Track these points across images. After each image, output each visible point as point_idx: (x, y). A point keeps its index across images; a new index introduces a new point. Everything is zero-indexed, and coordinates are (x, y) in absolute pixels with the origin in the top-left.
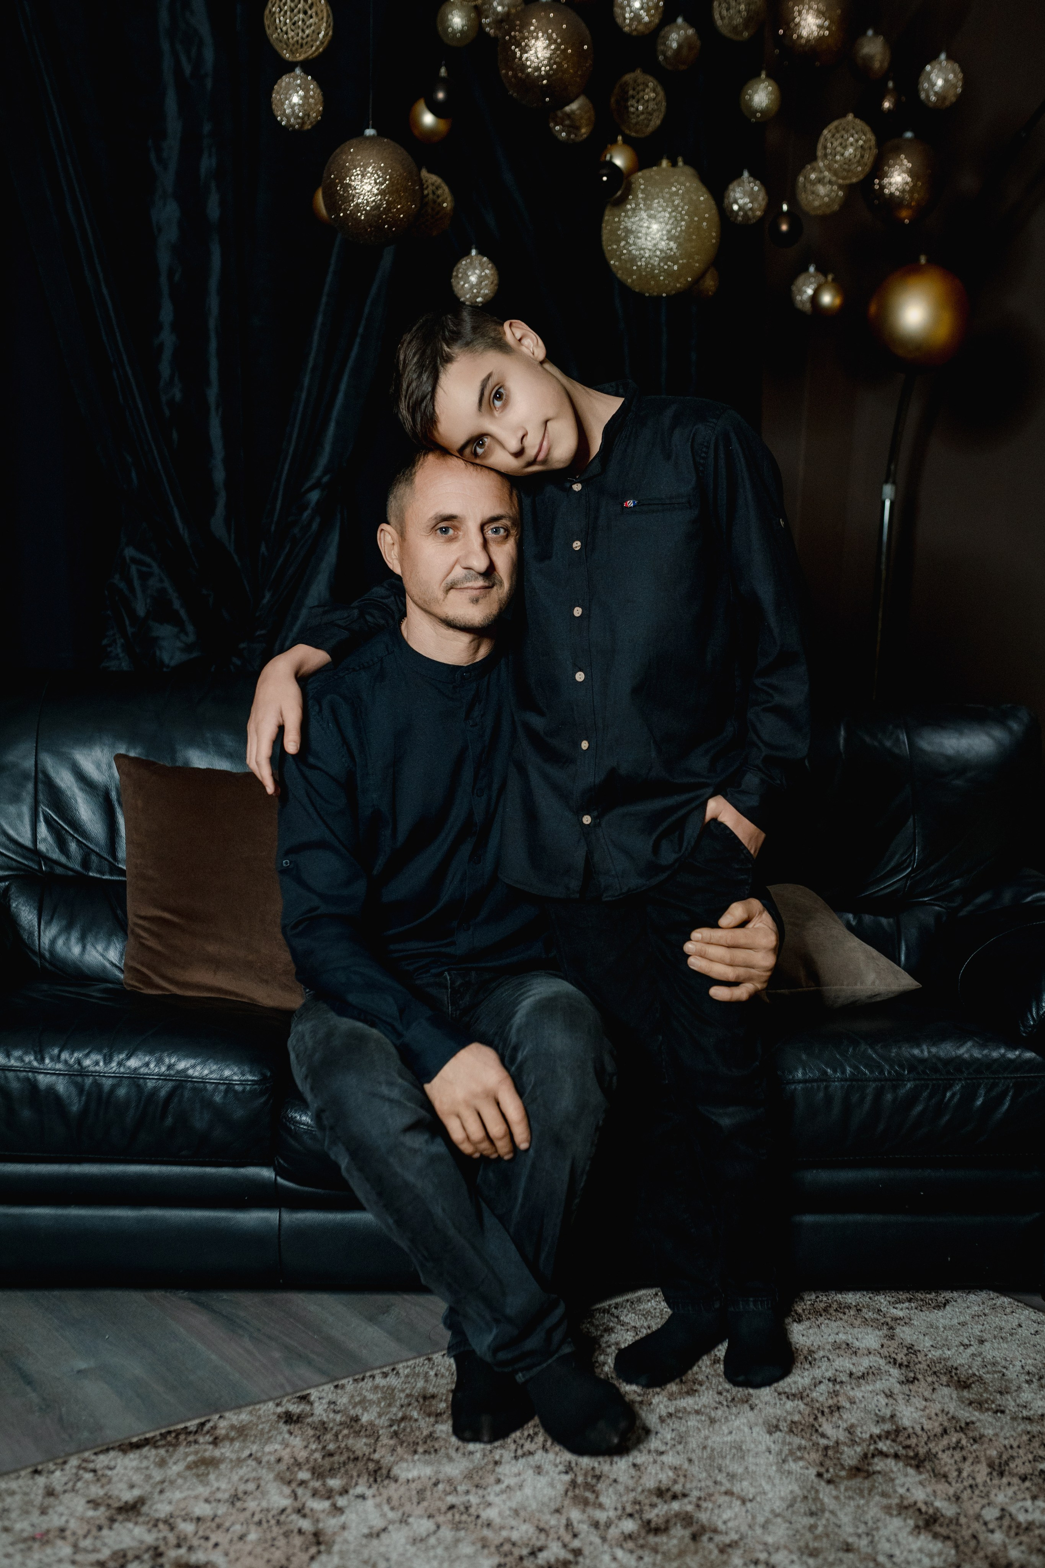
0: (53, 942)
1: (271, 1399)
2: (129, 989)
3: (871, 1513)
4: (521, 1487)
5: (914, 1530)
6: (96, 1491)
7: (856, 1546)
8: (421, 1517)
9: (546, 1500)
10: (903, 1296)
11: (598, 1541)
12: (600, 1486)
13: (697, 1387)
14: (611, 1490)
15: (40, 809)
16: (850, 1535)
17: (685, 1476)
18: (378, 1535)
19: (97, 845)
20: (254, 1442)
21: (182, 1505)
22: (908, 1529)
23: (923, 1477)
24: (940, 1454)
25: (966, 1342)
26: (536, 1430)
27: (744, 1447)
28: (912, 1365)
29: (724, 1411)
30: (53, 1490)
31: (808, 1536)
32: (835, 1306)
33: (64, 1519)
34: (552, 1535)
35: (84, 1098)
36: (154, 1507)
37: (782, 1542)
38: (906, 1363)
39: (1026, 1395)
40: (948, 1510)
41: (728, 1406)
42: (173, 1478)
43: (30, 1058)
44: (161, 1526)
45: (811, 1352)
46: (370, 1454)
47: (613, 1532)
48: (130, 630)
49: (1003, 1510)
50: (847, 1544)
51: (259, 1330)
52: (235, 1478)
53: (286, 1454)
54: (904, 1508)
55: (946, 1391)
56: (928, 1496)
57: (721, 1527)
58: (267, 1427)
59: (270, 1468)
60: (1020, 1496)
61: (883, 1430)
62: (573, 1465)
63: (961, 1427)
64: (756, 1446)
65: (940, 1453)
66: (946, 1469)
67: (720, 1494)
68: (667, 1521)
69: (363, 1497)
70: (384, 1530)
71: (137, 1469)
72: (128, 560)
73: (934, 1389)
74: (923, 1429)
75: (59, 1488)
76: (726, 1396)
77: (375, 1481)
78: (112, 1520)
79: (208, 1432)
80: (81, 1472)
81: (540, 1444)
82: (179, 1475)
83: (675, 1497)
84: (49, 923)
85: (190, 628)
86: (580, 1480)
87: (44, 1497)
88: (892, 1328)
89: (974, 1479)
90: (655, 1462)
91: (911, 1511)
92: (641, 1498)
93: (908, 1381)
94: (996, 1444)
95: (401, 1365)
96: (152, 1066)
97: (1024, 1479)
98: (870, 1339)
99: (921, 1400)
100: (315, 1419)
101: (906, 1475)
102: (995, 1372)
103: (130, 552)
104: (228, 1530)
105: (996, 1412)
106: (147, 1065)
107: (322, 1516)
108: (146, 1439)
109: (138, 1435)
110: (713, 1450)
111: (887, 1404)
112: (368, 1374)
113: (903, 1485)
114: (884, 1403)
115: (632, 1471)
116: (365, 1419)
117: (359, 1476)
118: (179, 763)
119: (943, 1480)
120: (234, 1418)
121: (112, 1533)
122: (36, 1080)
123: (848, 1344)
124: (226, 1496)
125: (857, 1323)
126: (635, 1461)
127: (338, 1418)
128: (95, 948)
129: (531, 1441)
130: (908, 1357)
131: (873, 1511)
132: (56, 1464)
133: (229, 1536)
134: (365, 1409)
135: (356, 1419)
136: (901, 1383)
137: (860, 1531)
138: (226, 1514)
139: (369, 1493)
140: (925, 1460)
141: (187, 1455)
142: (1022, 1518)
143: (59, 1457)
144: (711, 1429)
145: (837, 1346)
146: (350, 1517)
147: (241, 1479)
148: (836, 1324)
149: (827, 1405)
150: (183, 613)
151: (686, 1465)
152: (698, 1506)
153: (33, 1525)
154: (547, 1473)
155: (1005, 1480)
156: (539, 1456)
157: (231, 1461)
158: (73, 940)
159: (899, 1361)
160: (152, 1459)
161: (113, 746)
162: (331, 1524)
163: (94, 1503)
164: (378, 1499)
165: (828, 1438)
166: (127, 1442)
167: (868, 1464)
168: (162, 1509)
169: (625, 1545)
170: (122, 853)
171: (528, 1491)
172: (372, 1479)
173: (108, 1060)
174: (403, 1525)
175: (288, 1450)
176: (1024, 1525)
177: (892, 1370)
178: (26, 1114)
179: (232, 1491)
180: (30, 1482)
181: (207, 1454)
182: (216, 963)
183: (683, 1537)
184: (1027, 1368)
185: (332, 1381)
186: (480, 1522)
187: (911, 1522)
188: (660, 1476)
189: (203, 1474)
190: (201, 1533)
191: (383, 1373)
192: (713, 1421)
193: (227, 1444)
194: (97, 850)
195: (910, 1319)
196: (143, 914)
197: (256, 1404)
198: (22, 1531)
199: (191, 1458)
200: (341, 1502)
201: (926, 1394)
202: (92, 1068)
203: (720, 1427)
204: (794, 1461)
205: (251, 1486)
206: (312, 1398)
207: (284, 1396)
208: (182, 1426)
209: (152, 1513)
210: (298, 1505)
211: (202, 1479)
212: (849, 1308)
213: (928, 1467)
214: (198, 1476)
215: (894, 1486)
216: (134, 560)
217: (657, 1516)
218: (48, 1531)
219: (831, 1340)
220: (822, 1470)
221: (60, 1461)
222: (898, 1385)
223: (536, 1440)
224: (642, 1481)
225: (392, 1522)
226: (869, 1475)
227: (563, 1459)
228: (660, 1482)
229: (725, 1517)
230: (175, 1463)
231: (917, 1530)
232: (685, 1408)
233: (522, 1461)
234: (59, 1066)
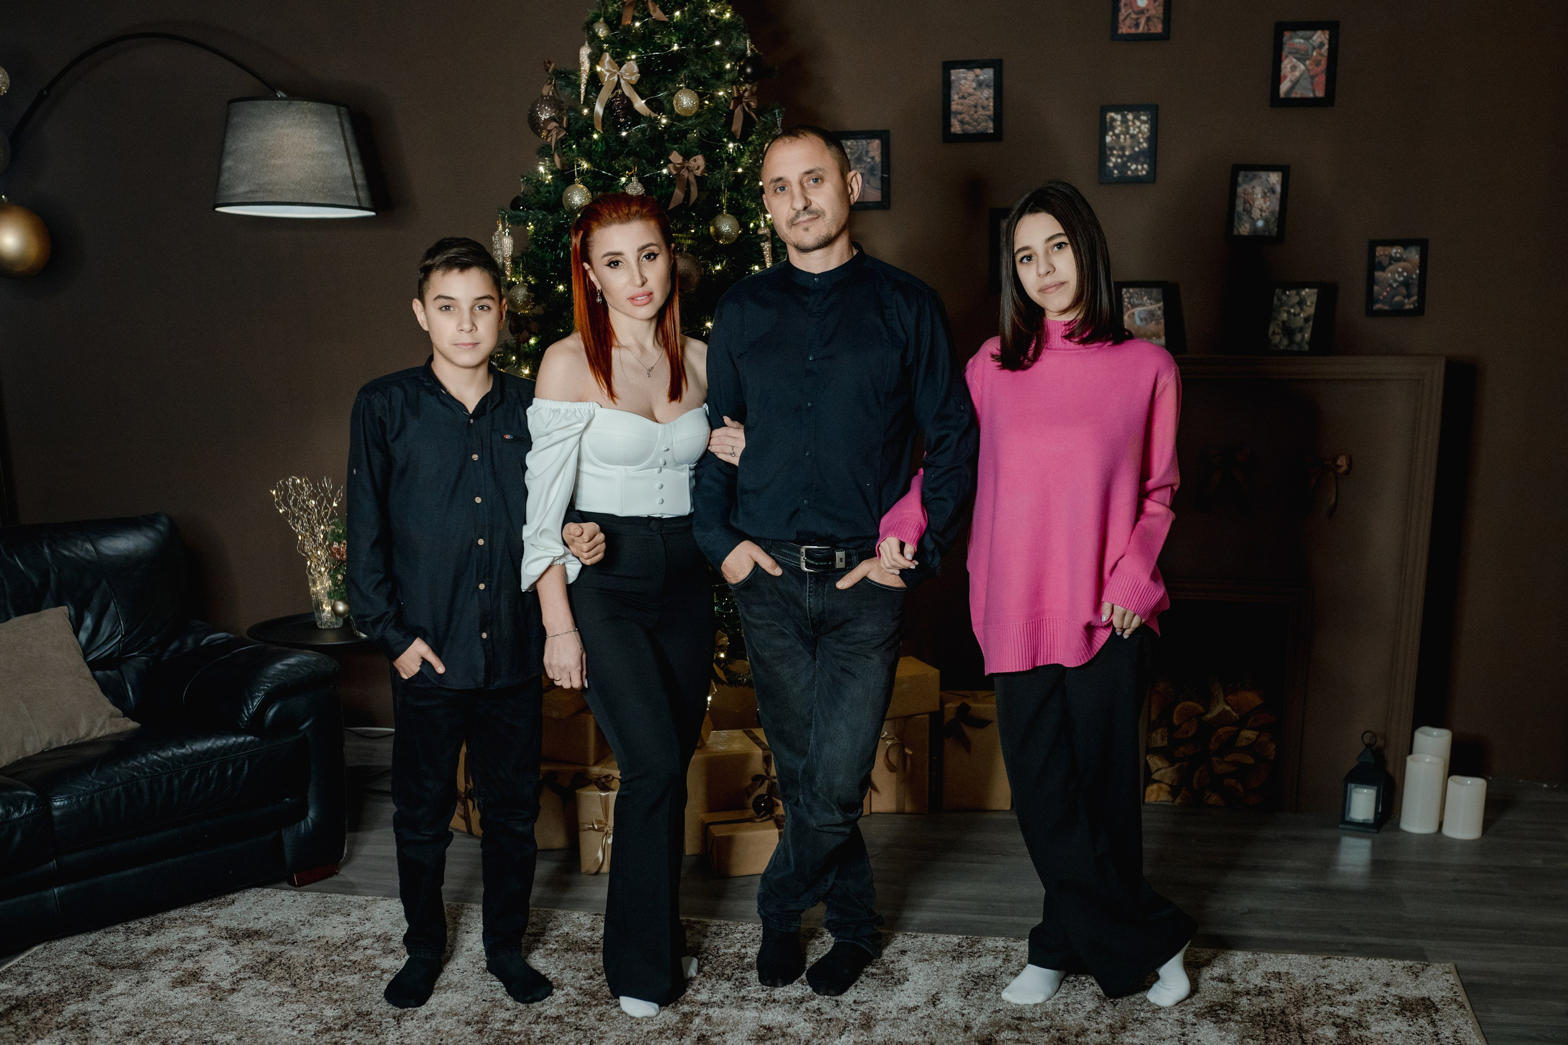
10: (205, 905)
13: (110, 984)
22: (277, 1004)
23: (270, 982)
24: (274, 970)
25: (257, 916)
27: (161, 1000)
28: (232, 936)
29: (137, 988)
32: (166, 921)
38: (228, 937)
40: (292, 991)
45: (168, 947)
49: (321, 982)
61: (235, 970)
63: (277, 956)
66: (281, 975)
73: (252, 944)
76: (132, 982)
88: (209, 922)
93: (235, 944)
94: (301, 957)
98: (200, 931)
99: (248, 950)
101: (261, 984)
102: (282, 926)
105: (294, 943)
113: (262, 989)
114: (228, 958)
119: (282, 980)
123: (187, 938)
125: (186, 926)
130: (228, 933)
136: (232, 946)
140: (267, 975)
144: (135, 999)
145: (181, 940)
148: (173, 930)
151: (133, 1018)
159: (224, 936)
177: (222, 942)
184: (299, 919)
201: (250, 947)
220: (213, 996)
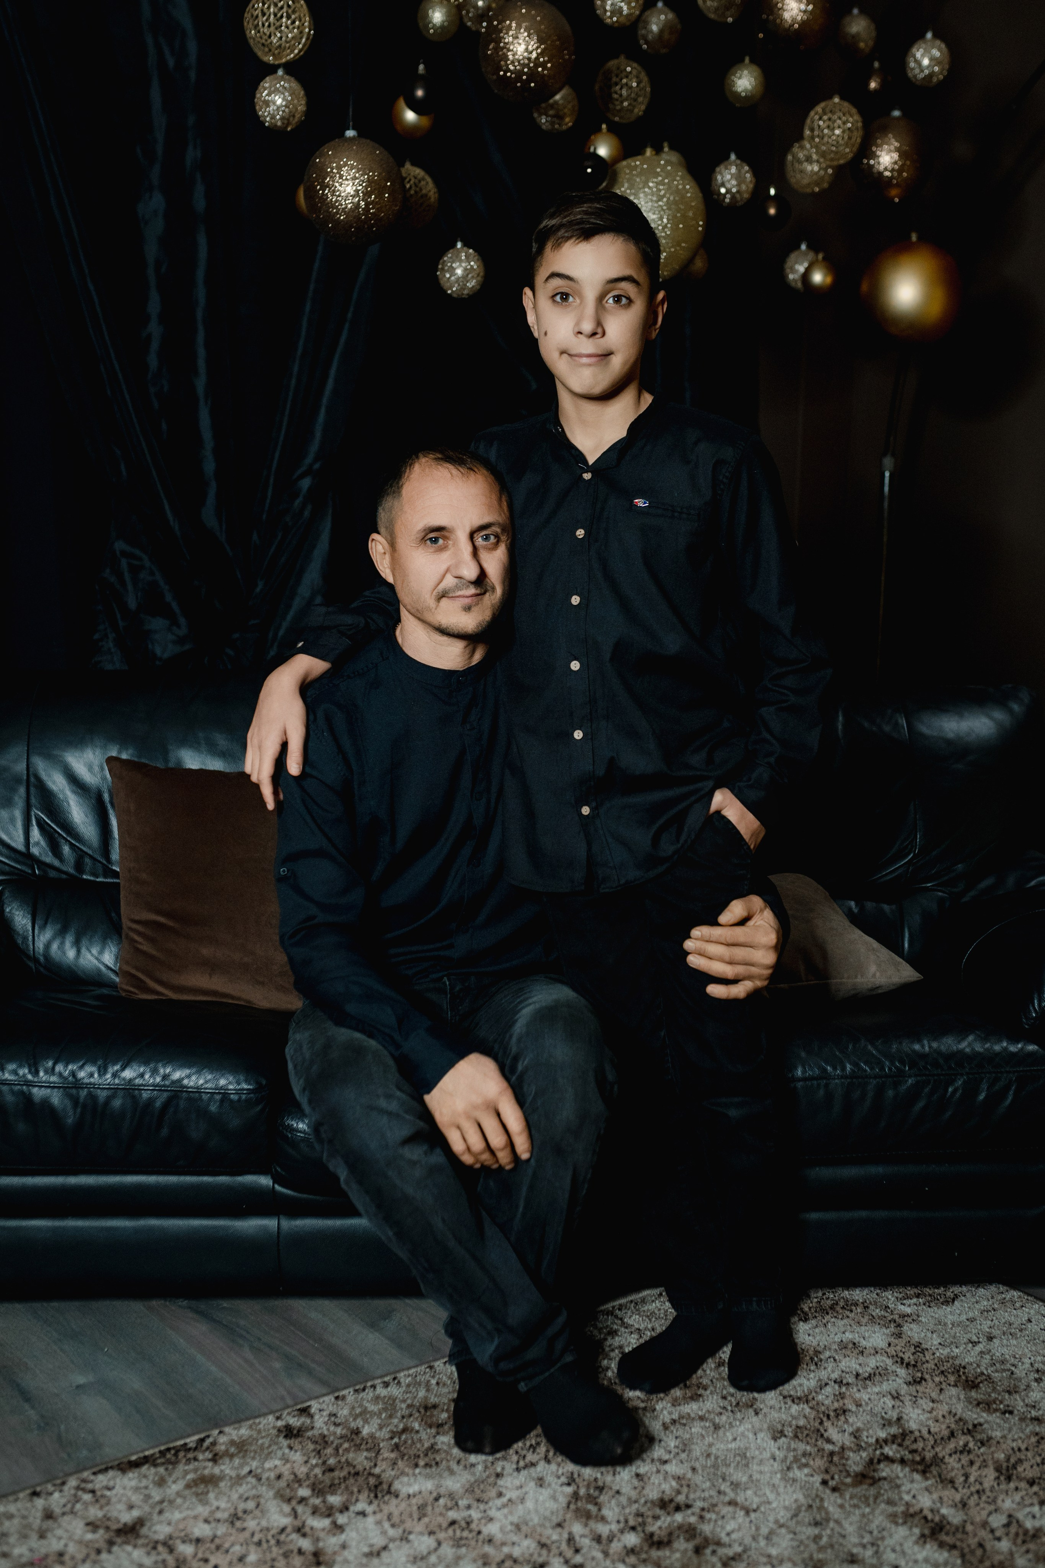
0: (48, 946)
1: (271, 1412)
2: (124, 994)
3: (877, 1522)
4: (522, 1500)
5: (919, 1538)
6: (95, 1513)
7: (860, 1557)
8: (422, 1534)
9: (548, 1513)
10: (911, 1291)
11: (599, 1555)
12: (603, 1498)
13: (701, 1391)
14: (613, 1502)
15: (33, 813)
16: (855, 1545)
17: (688, 1486)
18: (378, 1554)
19: (90, 847)
20: (253, 1458)
21: (181, 1527)
22: (914, 1538)
23: (929, 1482)
24: (947, 1459)
25: (975, 1339)
26: (539, 1440)
27: (748, 1455)
28: (919, 1364)
29: (728, 1417)
30: (52, 1512)
31: (813, 1547)
32: (842, 1303)
33: (62, 1542)
34: (554, 1551)
35: (79, 1110)
36: (154, 1528)
37: (786, 1553)
38: (913, 1363)
39: (1035, 1395)
40: (955, 1517)
41: (732, 1411)
42: (172, 1497)
43: (24, 1071)
44: (160, 1548)
45: (817, 1353)
46: (370, 1468)
47: (616, 1547)
48: (121, 624)
49: (1010, 1516)
50: (852, 1555)
51: (260, 1339)
52: (235, 1496)
53: (286, 1470)
54: (910, 1516)
55: (953, 1391)
56: (934, 1502)
57: (725, 1539)
58: (267, 1442)
59: (270, 1486)
60: (1028, 1501)
61: (889, 1434)
62: (576, 1476)
63: (968, 1429)
64: (761, 1453)
65: (947, 1457)
66: (953, 1474)
67: (724, 1504)
68: (670, 1534)
69: (363, 1514)
70: (385, 1548)
71: (137, 1489)
72: (118, 553)
73: (941, 1390)
74: (929, 1432)
75: (57, 1510)
76: (730, 1401)
77: (376, 1497)
78: (111, 1543)
79: (208, 1448)
80: (80, 1493)
81: (542, 1455)
82: (178, 1494)
83: (678, 1509)
84: (43, 927)
85: (182, 621)
86: (582, 1492)
87: (42, 1520)
88: (899, 1326)
89: (981, 1484)
90: (658, 1471)
91: (917, 1518)
92: (643, 1510)
93: (915, 1381)
94: (1004, 1446)
95: (402, 1374)
96: (147, 1076)
97: (1031, 1483)
98: (877, 1337)
99: (928, 1401)
100: (316, 1432)
101: (912, 1481)
102: (1004, 1370)
103: (120, 545)
104: (227, 1551)
105: (1004, 1413)
106: (142, 1075)
107: (322, 1535)
108: (145, 1457)
109: (137, 1453)
110: (717, 1458)
111: (893, 1407)
112: (369, 1384)
113: (908, 1492)
114: (890, 1406)
115: (635, 1482)
116: (366, 1431)
117: (359, 1491)
118: (171, 765)
119: (950, 1486)
120: (234, 1433)
121: (111, 1557)
122: (30, 1093)
123: (854, 1344)
124: (226, 1515)
125: (864, 1321)
126: (638, 1471)
127: (339, 1431)
128: (90, 952)
129: (534, 1452)
130: (916, 1356)
131: (878, 1520)
132: (54, 1485)
133: (229, 1557)
134: (366, 1421)
135: (357, 1432)
136: (909, 1384)
137: (865, 1541)
138: (225, 1535)
139: (369, 1509)
140: (931, 1465)
141: (186, 1473)
142: (1029, 1524)
143: (57, 1478)
144: (715, 1436)
145: (843, 1346)
146: (350, 1536)
147: (240, 1497)
148: (842, 1322)
149: (833, 1408)
150: (175, 605)
151: (689, 1475)
152: (701, 1517)
153: (31, 1550)
154: (549, 1485)
155: (1012, 1485)
156: (542, 1467)
157: (231, 1478)
158: (68, 944)
159: (906, 1360)
160: (151, 1478)
161: (104, 747)
162: (331, 1542)
163: (93, 1526)
164: (379, 1516)
165: (833, 1443)
166: (125, 1460)
167: (874, 1471)
168: (161, 1530)
169: (627, 1560)
170: (115, 855)
171: (530, 1504)
172: (372, 1495)
173: (102, 1071)
174: (404, 1542)
175: (288, 1466)
176: (1031, 1533)
177: (898, 1370)
178: (21, 1127)
179: (232, 1511)
180: (29, 1505)
181: (206, 1472)
182: (212, 967)
183: (686, 1550)
184: (1036, 1366)
185: (333, 1392)
186: (481, 1537)
187: (917, 1531)
188: (663, 1486)
189: (202, 1493)
190: (200, 1555)
191: (384, 1382)
192: (717, 1427)
193: (227, 1460)
194: (90, 852)
195: (918, 1316)
196: (137, 918)
197: (256, 1417)
198: (21, 1556)
199: (190, 1476)
200: (341, 1519)
201: (934, 1395)
202: (86, 1081)
203: (724, 1434)
204: (799, 1468)
205: (251, 1505)
206: (313, 1410)
207: (284, 1409)
208: (181, 1442)
209: (151, 1534)
210: (298, 1523)
211: (202, 1498)
212: (856, 1305)
213: (935, 1472)
214: (197, 1495)
215: (900, 1493)
216: (124, 553)
217: (660, 1528)
218: (46, 1556)
219: (837, 1339)
220: (827, 1477)
221: (58, 1482)
222: (905, 1386)
223: (538, 1450)
224: (645, 1492)
225: (392, 1540)
226: (875, 1481)
227: (565, 1470)
228: (663, 1492)
229: (729, 1528)
230: (174, 1482)
231: (923, 1539)
232: (689, 1414)
233: (524, 1473)
234: (53, 1079)
